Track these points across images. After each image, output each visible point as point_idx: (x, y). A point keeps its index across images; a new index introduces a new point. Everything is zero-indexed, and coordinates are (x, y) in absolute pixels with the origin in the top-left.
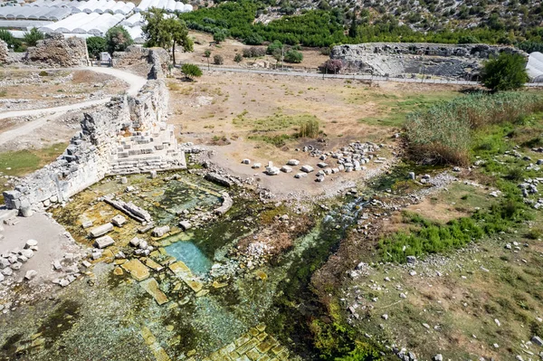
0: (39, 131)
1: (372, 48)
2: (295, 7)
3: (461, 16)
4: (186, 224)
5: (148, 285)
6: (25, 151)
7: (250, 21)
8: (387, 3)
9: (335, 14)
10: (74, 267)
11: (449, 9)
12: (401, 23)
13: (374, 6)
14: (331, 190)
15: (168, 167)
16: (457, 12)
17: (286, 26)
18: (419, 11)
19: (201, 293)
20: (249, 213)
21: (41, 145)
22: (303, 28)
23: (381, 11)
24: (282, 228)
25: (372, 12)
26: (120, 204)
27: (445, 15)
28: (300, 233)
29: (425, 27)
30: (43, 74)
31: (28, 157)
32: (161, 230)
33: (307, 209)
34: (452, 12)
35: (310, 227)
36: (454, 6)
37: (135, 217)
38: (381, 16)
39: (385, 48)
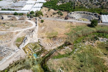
0: (21, 34)
1: (76, 13)
2: (65, 1)
3: (97, 5)
4: (36, 52)
5: (31, 59)
6: (20, 38)
7: (56, 4)
8: (83, 1)
9: (72, 3)
10: (25, 56)
11: (95, 3)
12: (84, 6)
13: (80, 1)
14: (53, 48)
15: (36, 42)
16: (96, 4)
17: (62, 6)
18: (89, 3)
19: (35, 60)
20: (43, 51)
21: (21, 37)
22: (65, 6)
23: (81, 3)
24: (45, 53)
25: (79, 3)
26: (30, 48)
27: (94, 4)
28: (47, 54)
29: (89, 7)
30: (21, 22)
31: (20, 39)
32: (33, 52)
33: (49, 51)
34: (95, 4)
35: (48, 53)
36: (96, 2)
37: (31, 50)
38: (81, 4)
39: (79, 13)
